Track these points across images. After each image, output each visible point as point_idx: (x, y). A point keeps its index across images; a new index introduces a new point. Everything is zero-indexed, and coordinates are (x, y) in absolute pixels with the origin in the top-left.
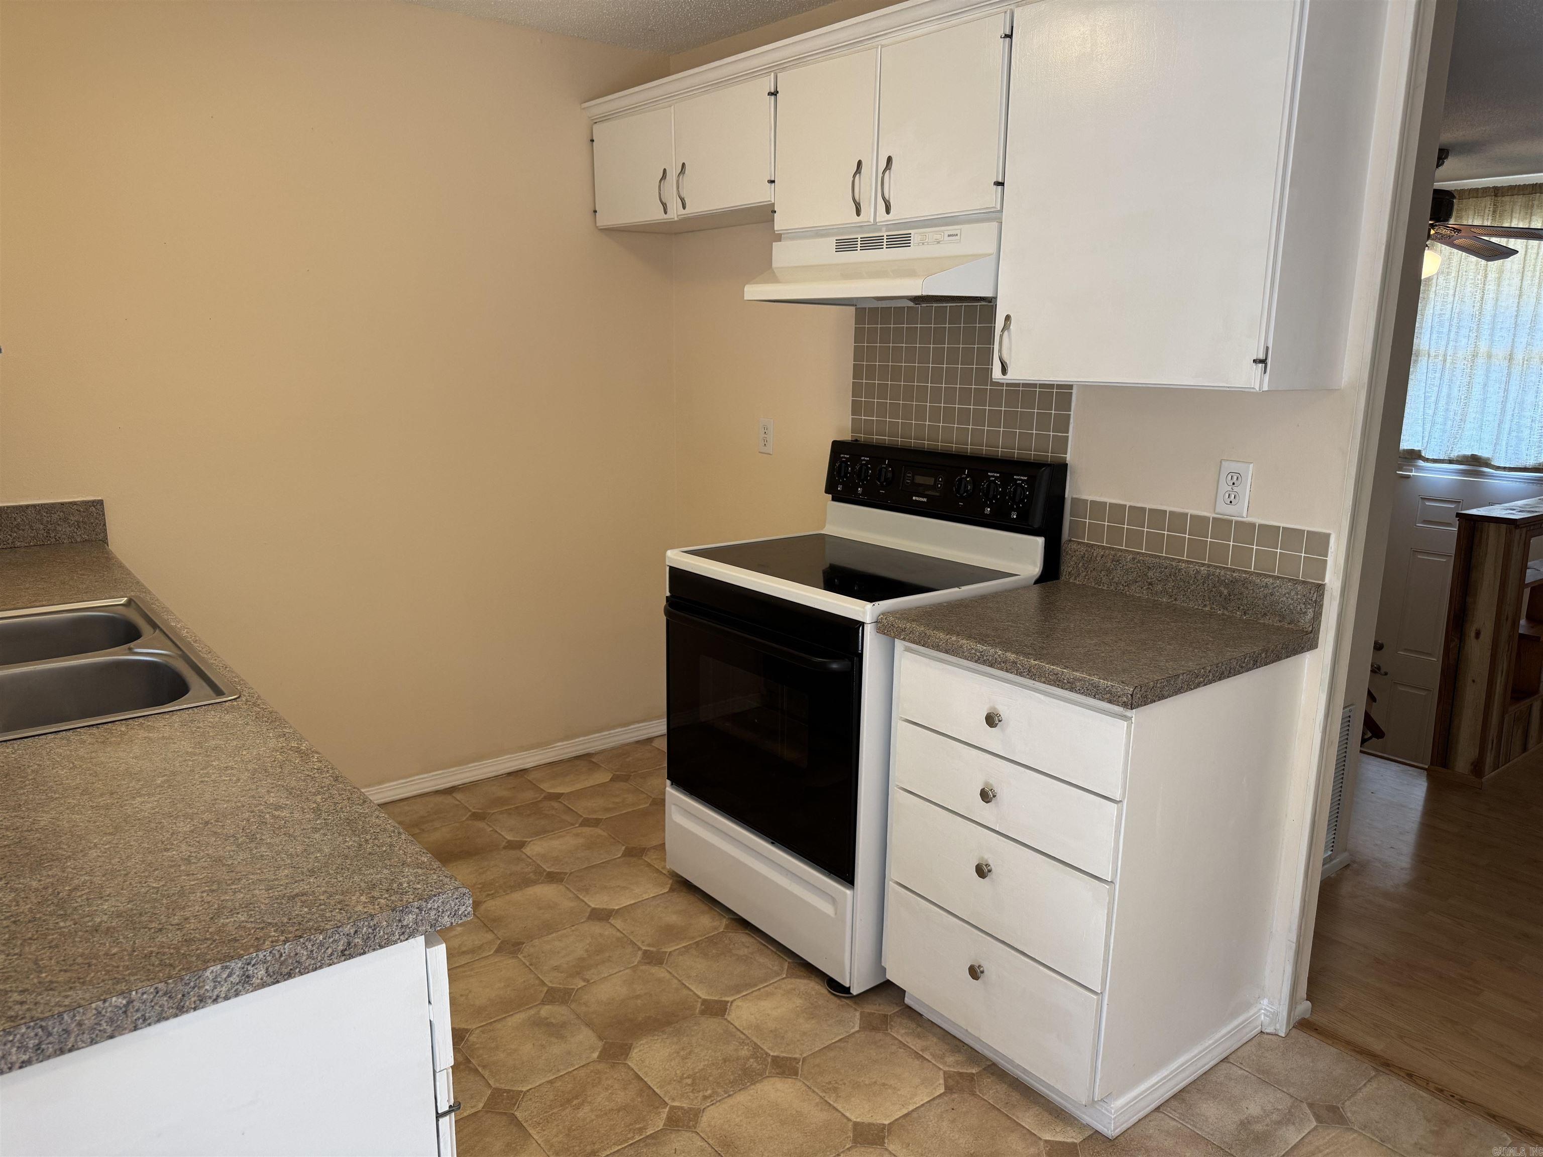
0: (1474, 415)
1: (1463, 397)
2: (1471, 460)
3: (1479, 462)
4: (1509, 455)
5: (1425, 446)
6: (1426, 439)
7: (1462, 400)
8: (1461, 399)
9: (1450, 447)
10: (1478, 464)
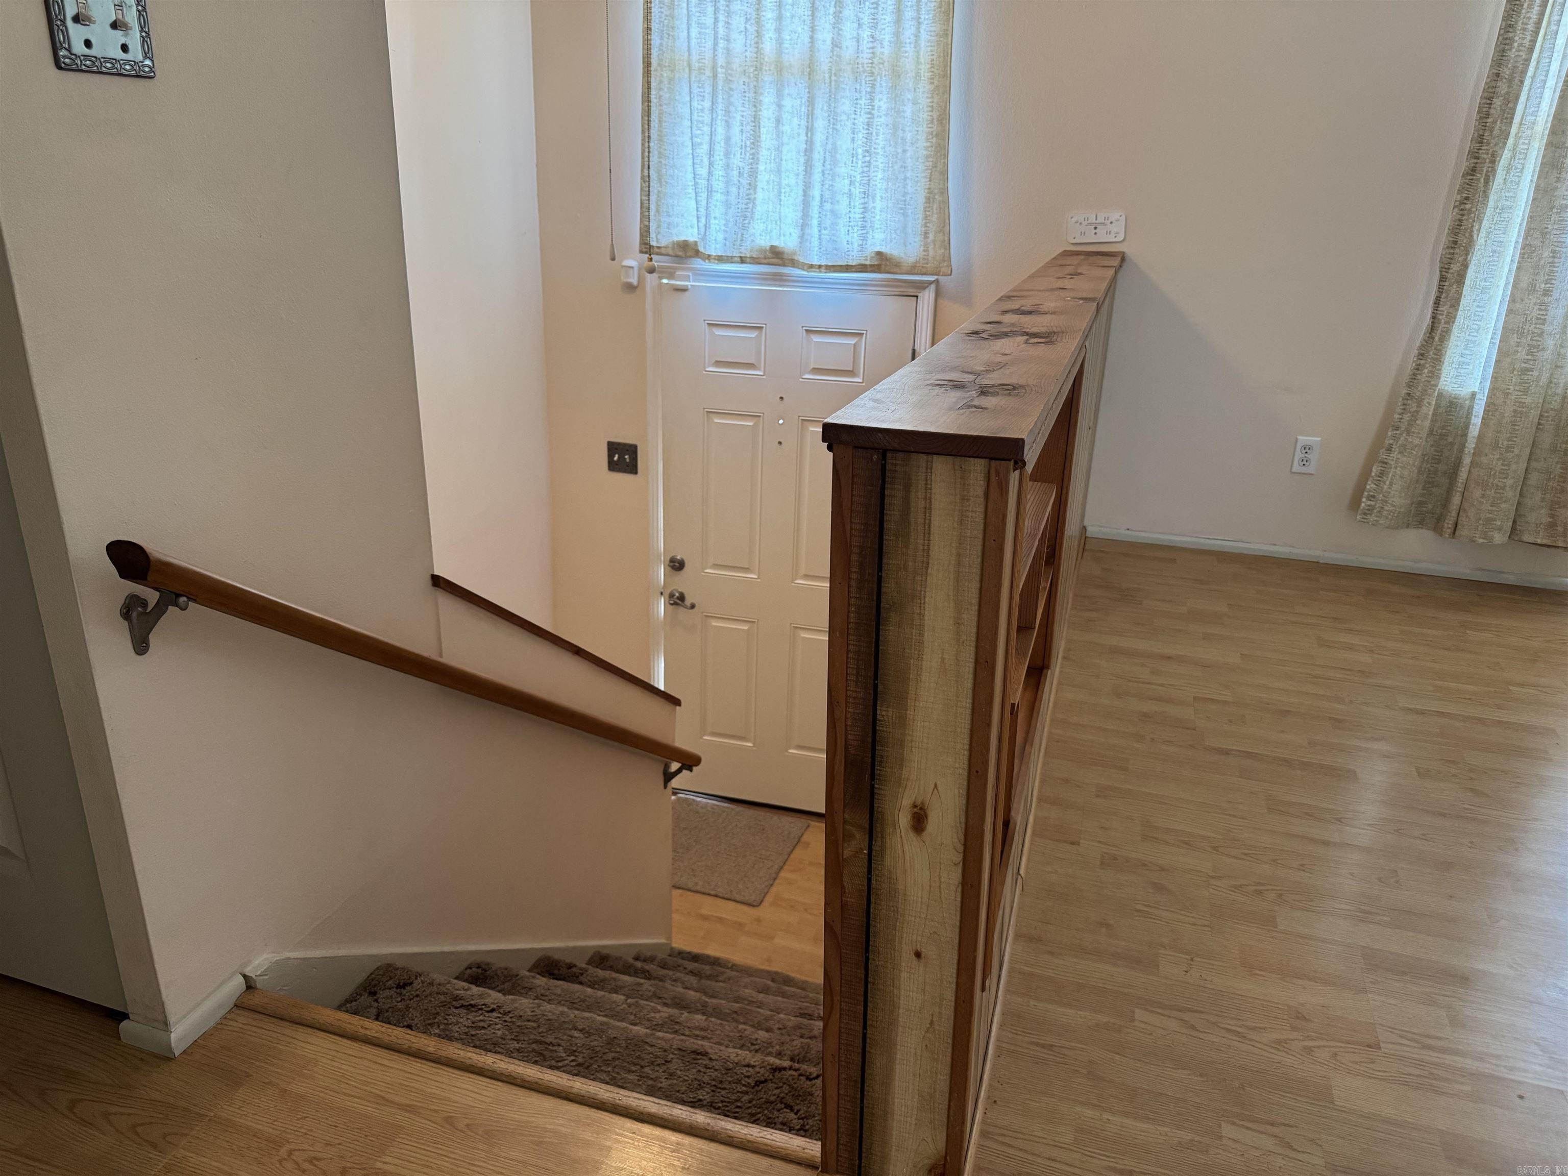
0: (767, 177)
1: (748, 143)
2: (770, 255)
3: (782, 259)
4: (824, 243)
5: (702, 233)
6: (703, 220)
7: (748, 149)
8: (746, 146)
9: (740, 235)
10: (780, 262)
